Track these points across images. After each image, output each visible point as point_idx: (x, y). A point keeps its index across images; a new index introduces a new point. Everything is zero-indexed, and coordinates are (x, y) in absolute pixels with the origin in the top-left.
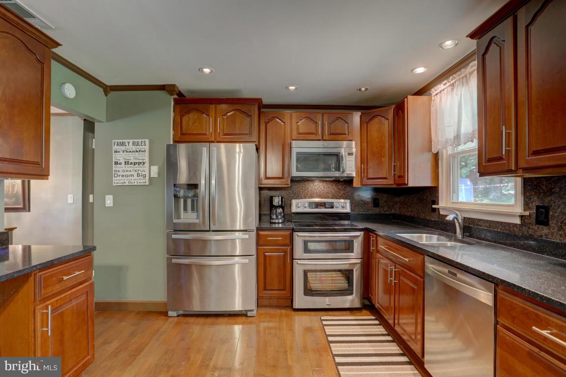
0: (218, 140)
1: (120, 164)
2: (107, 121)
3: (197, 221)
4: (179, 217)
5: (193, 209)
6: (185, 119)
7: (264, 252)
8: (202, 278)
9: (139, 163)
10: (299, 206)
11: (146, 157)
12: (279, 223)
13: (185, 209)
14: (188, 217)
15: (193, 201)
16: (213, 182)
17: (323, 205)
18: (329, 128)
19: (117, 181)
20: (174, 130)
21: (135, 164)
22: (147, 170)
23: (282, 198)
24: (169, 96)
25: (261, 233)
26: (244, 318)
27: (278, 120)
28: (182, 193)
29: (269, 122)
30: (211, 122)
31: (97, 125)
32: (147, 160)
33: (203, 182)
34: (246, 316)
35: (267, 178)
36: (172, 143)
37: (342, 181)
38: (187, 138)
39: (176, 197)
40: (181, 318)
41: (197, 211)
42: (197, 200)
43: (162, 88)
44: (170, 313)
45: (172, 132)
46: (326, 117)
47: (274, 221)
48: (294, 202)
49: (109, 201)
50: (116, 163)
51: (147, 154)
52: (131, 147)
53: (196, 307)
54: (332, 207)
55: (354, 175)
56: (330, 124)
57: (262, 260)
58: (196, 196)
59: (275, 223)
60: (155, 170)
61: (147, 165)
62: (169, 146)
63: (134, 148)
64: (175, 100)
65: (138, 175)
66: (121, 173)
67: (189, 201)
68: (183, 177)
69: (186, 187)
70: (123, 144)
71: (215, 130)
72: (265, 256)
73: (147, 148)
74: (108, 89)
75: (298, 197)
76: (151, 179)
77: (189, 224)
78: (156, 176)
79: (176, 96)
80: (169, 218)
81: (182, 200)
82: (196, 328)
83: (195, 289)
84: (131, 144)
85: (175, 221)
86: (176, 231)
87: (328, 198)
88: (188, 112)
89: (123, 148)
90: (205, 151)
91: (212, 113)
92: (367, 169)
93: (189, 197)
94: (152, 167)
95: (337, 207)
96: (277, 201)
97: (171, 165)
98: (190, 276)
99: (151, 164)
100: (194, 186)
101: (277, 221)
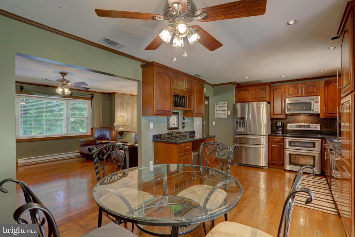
0: (252, 100)
1: (218, 111)
2: (213, 96)
3: (244, 131)
4: (238, 129)
5: (243, 127)
6: (240, 93)
7: (271, 145)
8: (246, 152)
9: (224, 111)
10: (290, 127)
11: (226, 108)
12: (280, 134)
13: (240, 127)
14: (241, 130)
15: (243, 124)
16: (250, 117)
17: (304, 126)
18: (305, 90)
19: (217, 117)
20: (235, 98)
21: (222, 111)
22: (226, 112)
23: (281, 123)
24: (233, 86)
25: (270, 137)
26: (262, 169)
27: (279, 89)
28: (238, 121)
29: (274, 91)
30: (249, 94)
31: (210, 98)
32: (226, 110)
33: (246, 117)
34: (263, 168)
35: (274, 115)
36: (235, 103)
37: (316, 115)
38: (240, 101)
39: (237, 123)
40: (238, 166)
41: (244, 127)
42: (244, 124)
43: (231, 83)
44: (234, 164)
45: (235, 99)
46: (303, 86)
47: (277, 133)
48: (288, 125)
49: (214, 123)
50: (216, 111)
51: (226, 107)
52: (221, 105)
53: (244, 162)
54: (309, 128)
55: (319, 112)
56: (305, 89)
57: (270, 147)
58: (244, 122)
59: (278, 134)
60: (229, 112)
61: (226, 111)
62: (234, 104)
63: (222, 105)
64: (236, 87)
65: (224, 115)
66: (218, 114)
67: (241, 124)
68: (239, 115)
69: (240, 119)
70: (218, 104)
71: (251, 97)
72: (272, 146)
73: (226, 105)
74: (213, 86)
75: (291, 123)
76: (228, 116)
77: (241, 132)
78: (230, 115)
79: (236, 85)
80: (235, 130)
81: (239, 124)
82: (244, 170)
83: (244, 155)
84: (221, 104)
85: (236, 131)
86: (237, 134)
87: (308, 123)
88: (241, 91)
89: (218, 105)
90: (247, 105)
91: (250, 90)
92: (328, 109)
93: (241, 122)
94: (228, 112)
95: (312, 128)
96: (279, 124)
97: (235, 111)
98: (241, 150)
99: (228, 111)
100: (243, 118)
101: (279, 133)
